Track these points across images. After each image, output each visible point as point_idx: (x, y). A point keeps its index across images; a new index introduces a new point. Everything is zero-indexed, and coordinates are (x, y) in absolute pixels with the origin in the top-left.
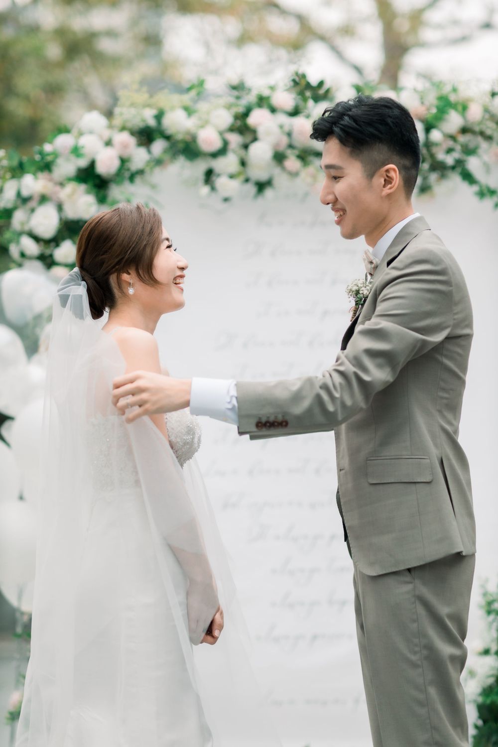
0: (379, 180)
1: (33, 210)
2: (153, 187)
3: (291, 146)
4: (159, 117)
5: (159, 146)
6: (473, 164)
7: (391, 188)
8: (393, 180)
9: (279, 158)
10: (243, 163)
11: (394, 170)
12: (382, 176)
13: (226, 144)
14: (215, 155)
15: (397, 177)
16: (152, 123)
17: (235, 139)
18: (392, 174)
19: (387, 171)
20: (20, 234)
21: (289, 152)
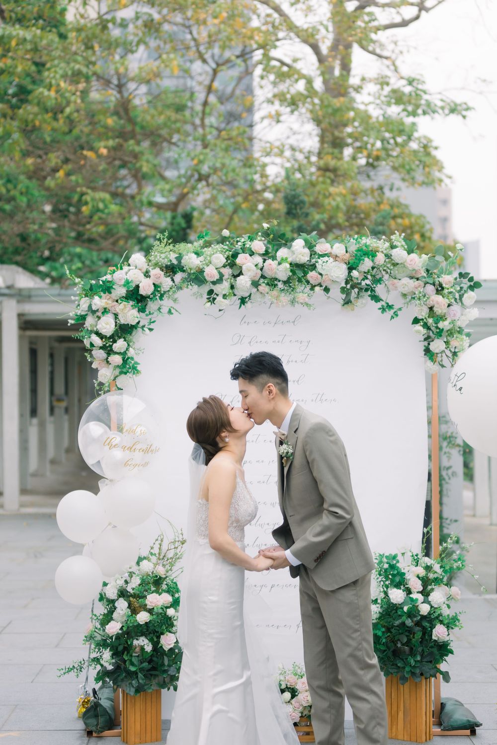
0: (266, 393)
1: (99, 318)
2: (175, 300)
3: (263, 277)
4: (179, 259)
5: (179, 277)
6: (380, 290)
7: (273, 395)
8: (272, 390)
9: (255, 284)
10: (232, 287)
11: (272, 386)
12: (267, 390)
13: (221, 276)
14: (214, 283)
15: (274, 389)
16: (175, 262)
17: (227, 272)
18: (271, 388)
19: (269, 387)
20: (91, 332)
21: (262, 280)
